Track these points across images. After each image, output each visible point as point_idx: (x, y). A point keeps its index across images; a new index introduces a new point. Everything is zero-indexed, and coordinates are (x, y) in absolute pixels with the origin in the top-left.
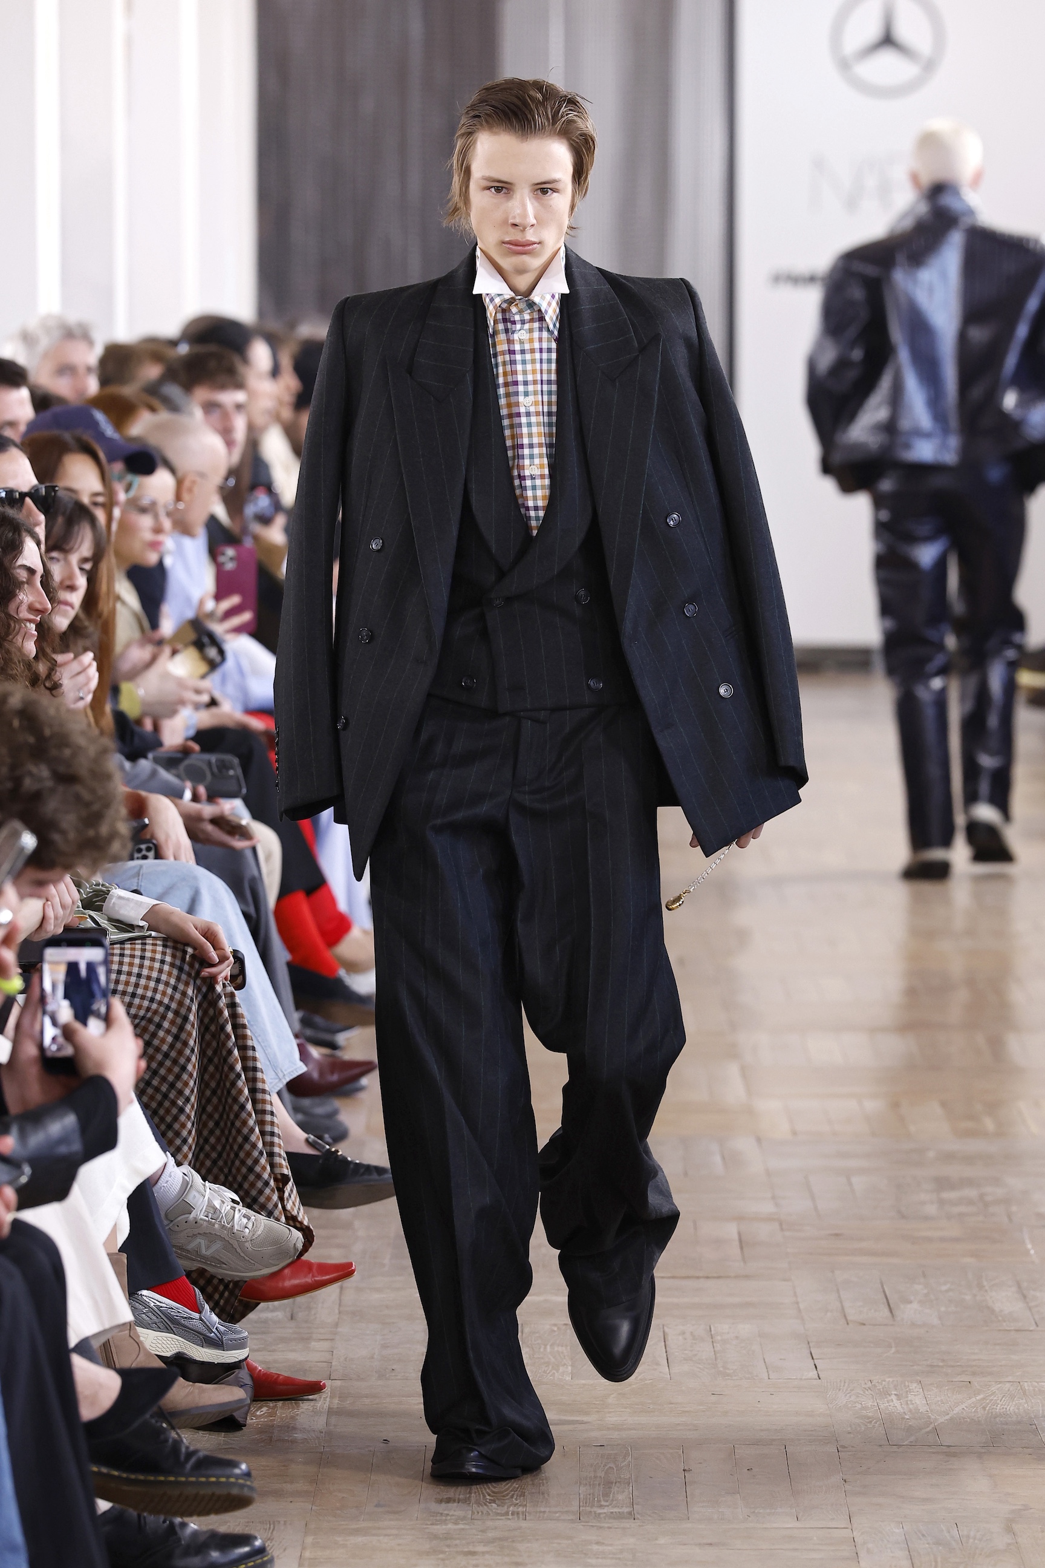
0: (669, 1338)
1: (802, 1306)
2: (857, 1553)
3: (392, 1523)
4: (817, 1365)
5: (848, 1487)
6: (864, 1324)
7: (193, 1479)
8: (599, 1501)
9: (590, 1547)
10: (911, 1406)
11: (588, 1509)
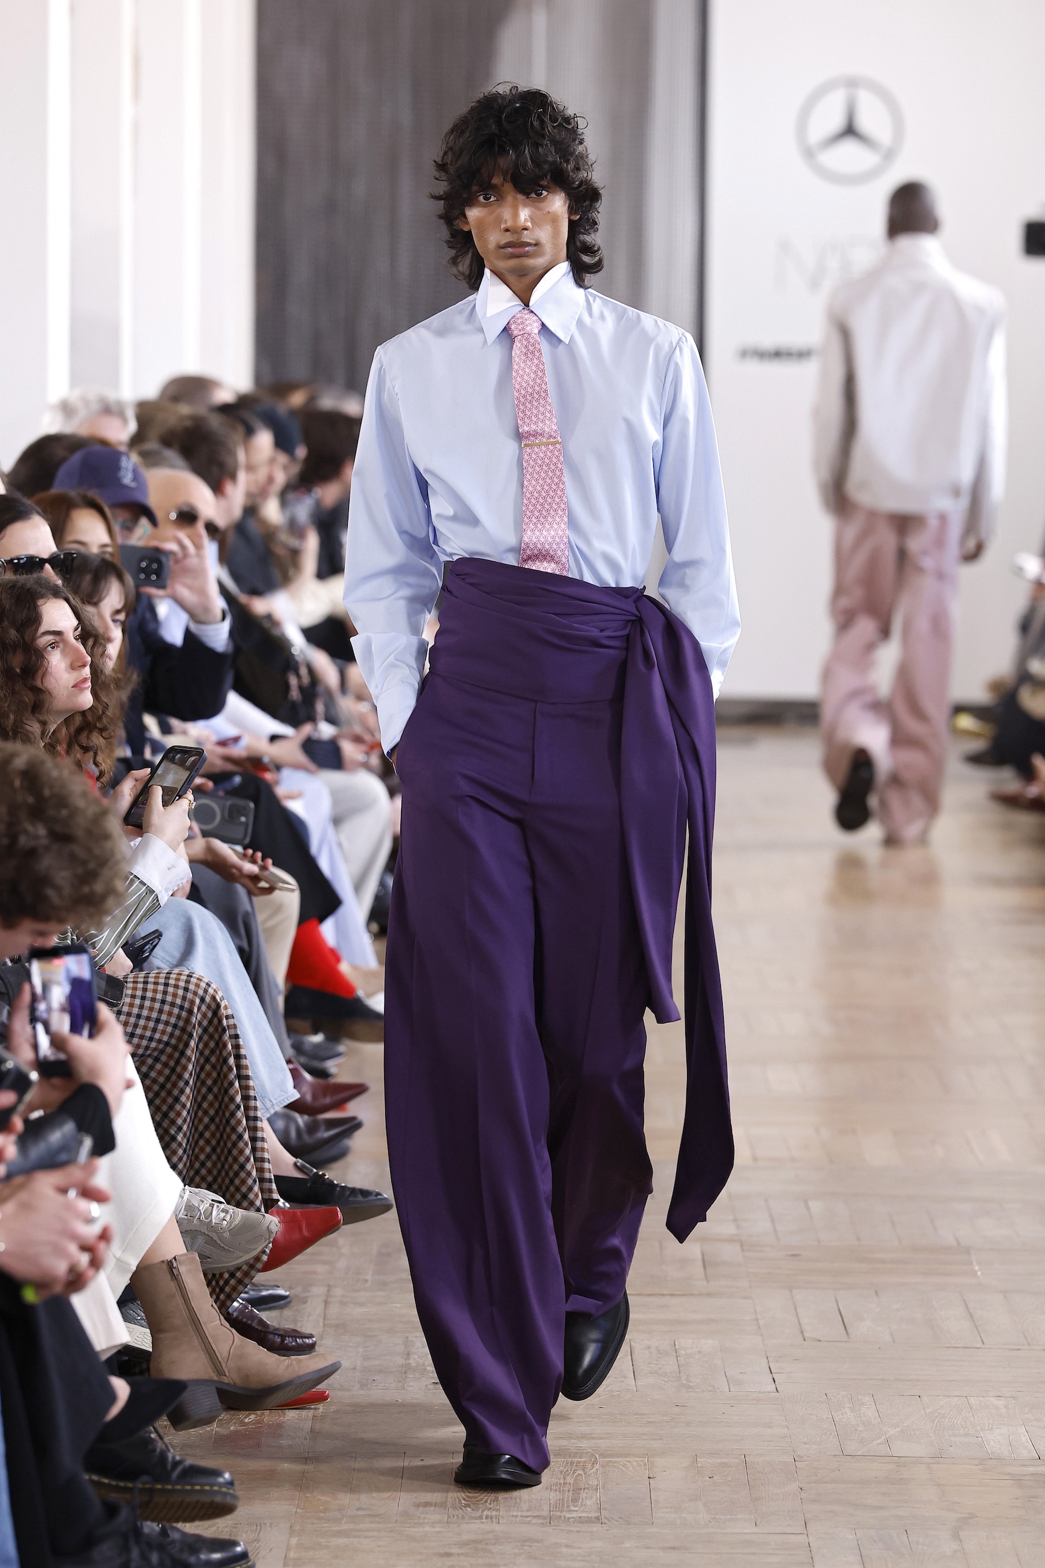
0: (636, 1352)
1: (761, 1322)
2: (812, 1558)
3: (372, 1525)
4: (775, 1379)
5: (803, 1495)
6: (820, 1341)
7: (179, 1487)
8: (568, 1506)
9: (559, 1550)
10: (863, 1418)
11: (558, 1514)
